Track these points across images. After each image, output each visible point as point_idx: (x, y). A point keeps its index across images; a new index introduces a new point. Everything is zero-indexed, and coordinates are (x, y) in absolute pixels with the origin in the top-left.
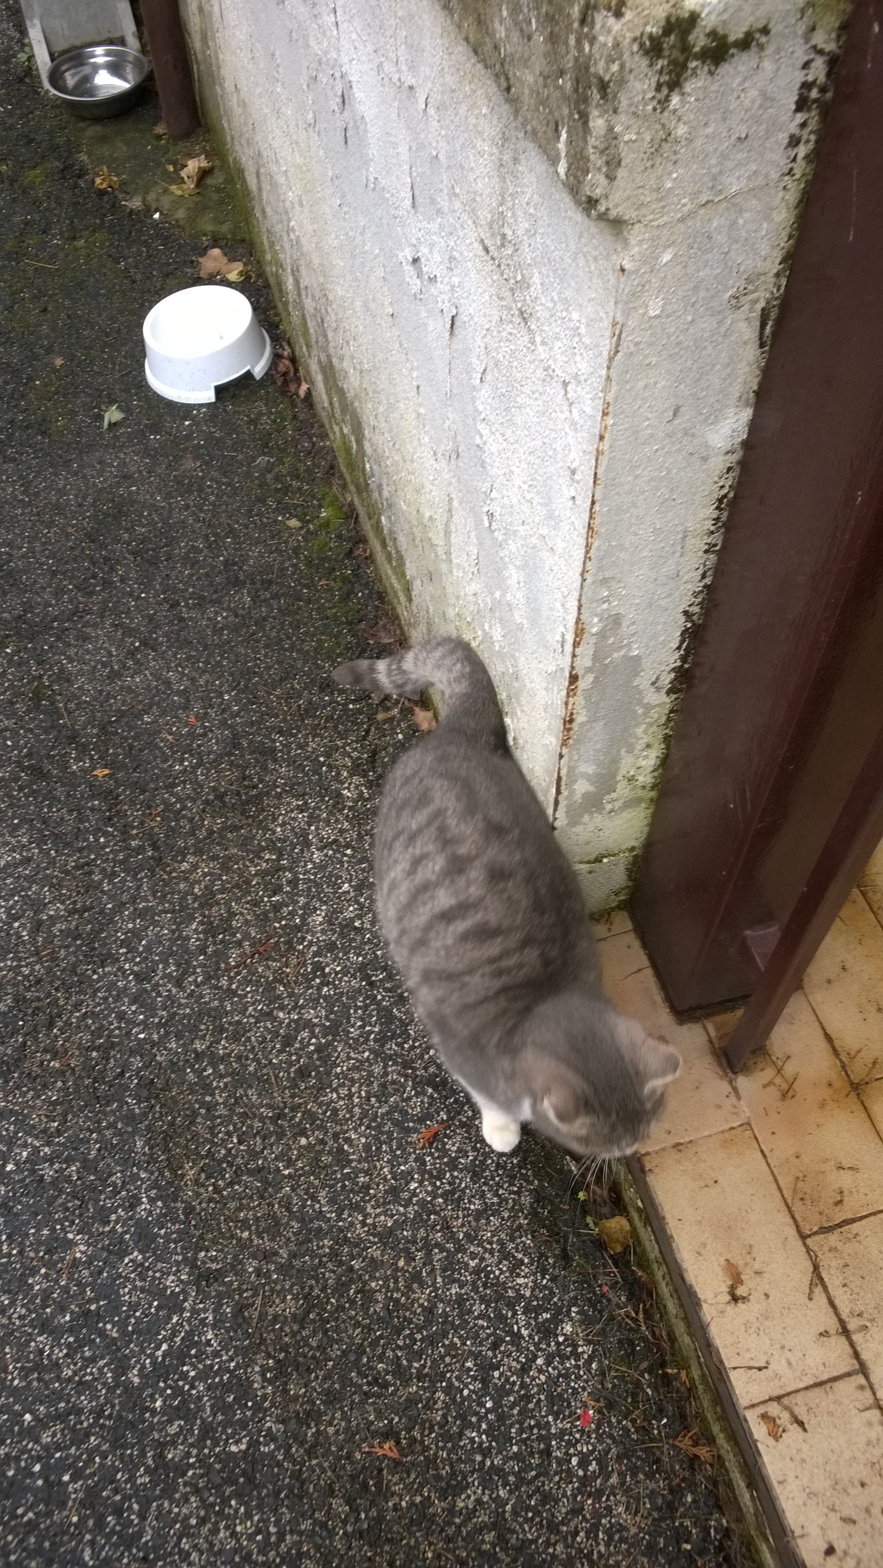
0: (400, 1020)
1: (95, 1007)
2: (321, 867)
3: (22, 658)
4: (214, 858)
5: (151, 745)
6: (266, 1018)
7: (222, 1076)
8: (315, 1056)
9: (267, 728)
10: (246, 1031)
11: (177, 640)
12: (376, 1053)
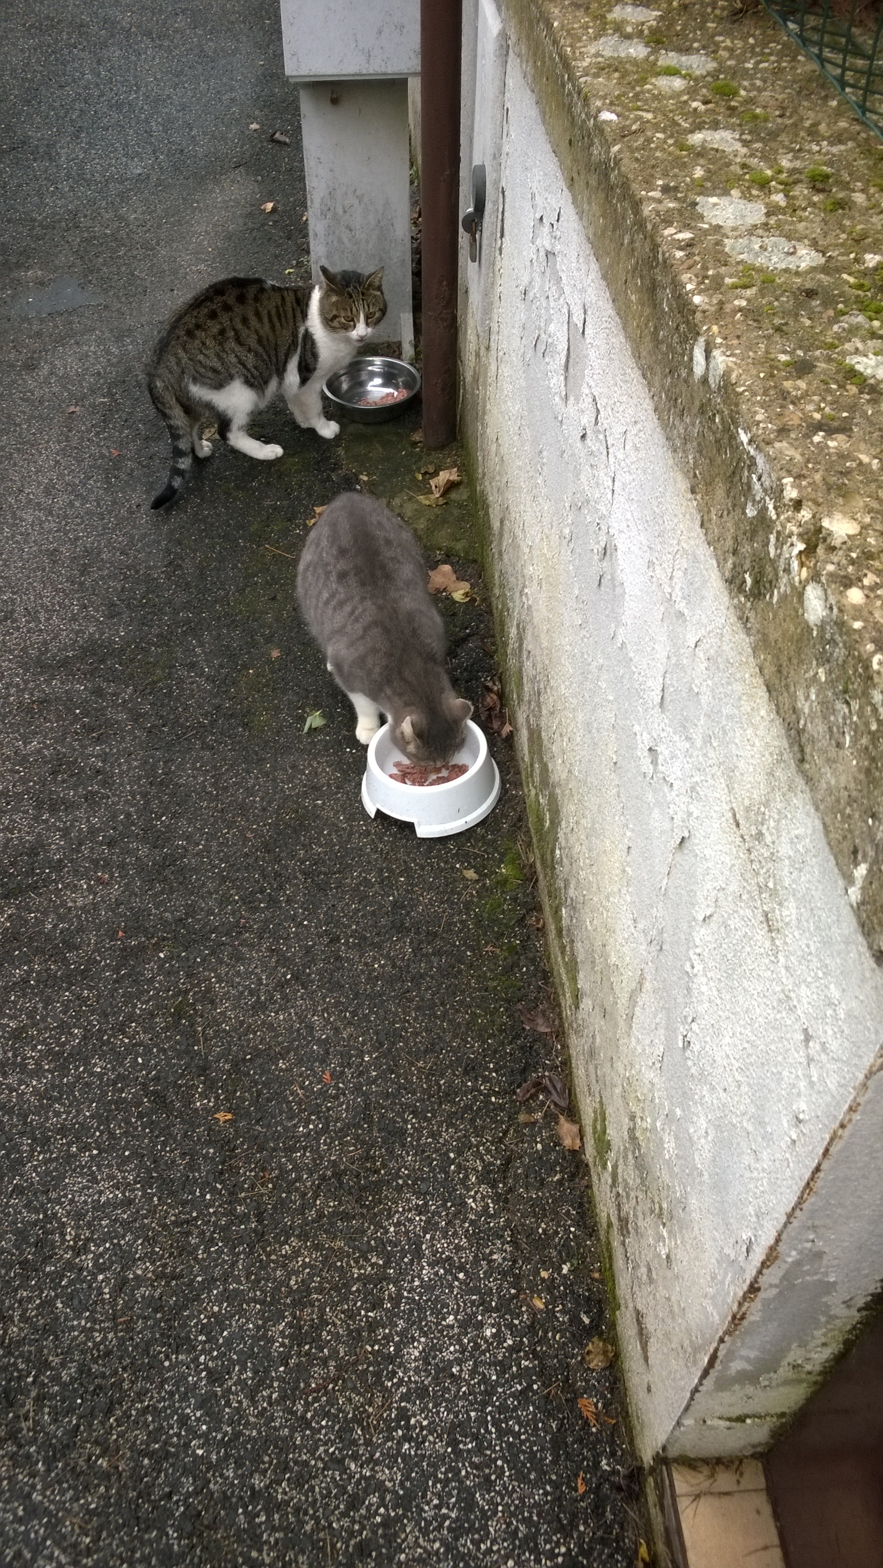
0: (482, 1510)
1: (159, 1402)
2: (428, 1287)
3: (172, 966)
4: (317, 1247)
5: (280, 1097)
6: (336, 1466)
7: (274, 1529)
8: (380, 1532)
9: (401, 1105)
10: (311, 1477)
11: (329, 981)
12: (449, 1548)
